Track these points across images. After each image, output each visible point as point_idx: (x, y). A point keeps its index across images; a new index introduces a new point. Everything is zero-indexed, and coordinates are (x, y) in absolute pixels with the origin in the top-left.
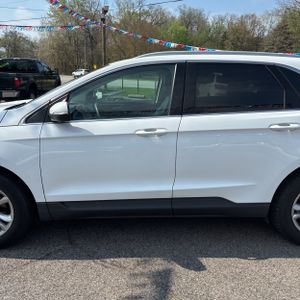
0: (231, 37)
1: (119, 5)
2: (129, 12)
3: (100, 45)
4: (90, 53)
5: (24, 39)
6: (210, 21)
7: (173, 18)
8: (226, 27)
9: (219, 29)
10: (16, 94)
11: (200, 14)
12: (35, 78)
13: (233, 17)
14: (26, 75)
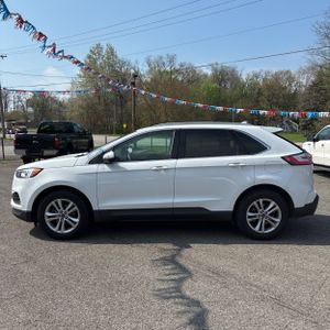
0: (266, 93)
1: (149, 65)
2: (159, 71)
3: (130, 104)
4: (119, 112)
5: (52, 99)
6: (244, 77)
7: (206, 76)
8: (261, 83)
9: (254, 86)
10: (55, 152)
11: (234, 70)
12: (72, 138)
13: (267, 73)
14: (64, 135)
